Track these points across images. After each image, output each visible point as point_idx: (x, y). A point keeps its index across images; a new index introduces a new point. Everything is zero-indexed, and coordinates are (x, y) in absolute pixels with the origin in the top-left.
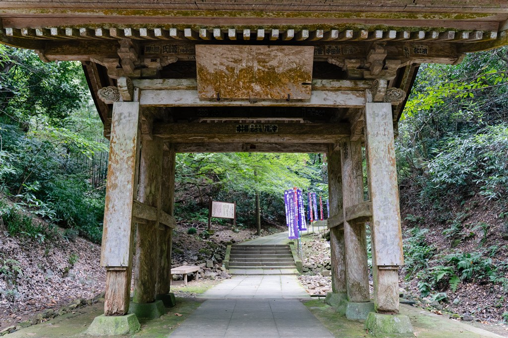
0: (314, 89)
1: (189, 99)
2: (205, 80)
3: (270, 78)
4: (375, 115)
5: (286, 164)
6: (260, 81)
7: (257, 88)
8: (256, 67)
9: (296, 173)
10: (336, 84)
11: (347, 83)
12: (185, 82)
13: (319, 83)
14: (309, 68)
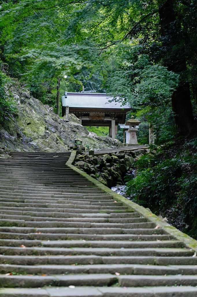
0: (105, 118)
1: (88, 119)
2: (90, 117)
3: (99, 117)
4: (113, 122)
5: (102, 131)
6: (98, 117)
7: (97, 118)
8: (97, 115)
9: (103, 132)
10: (108, 117)
11: (109, 117)
12: (87, 117)
13: (105, 117)
14: (104, 115)
